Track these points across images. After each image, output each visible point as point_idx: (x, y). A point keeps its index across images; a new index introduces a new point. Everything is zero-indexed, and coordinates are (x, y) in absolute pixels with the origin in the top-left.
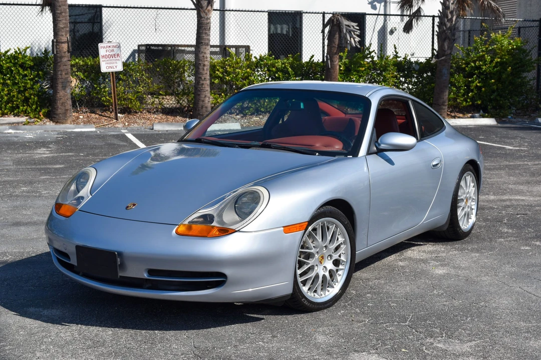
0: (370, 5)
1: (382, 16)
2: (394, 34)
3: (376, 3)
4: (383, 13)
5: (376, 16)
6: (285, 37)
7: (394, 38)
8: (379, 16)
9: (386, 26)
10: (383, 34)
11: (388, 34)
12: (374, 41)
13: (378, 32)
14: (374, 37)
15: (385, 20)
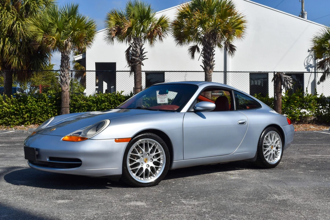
0: (306, 69)
1: (314, 73)
2: (320, 84)
3: (309, 68)
4: (314, 71)
5: (311, 73)
6: (260, 87)
7: (320, 86)
8: (312, 73)
9: (315, 79)
10: (314, 84)
11: (317, 85)
12: (309, 89)
13: (311, 83)
14: (309, 87)
15: (315, 77)
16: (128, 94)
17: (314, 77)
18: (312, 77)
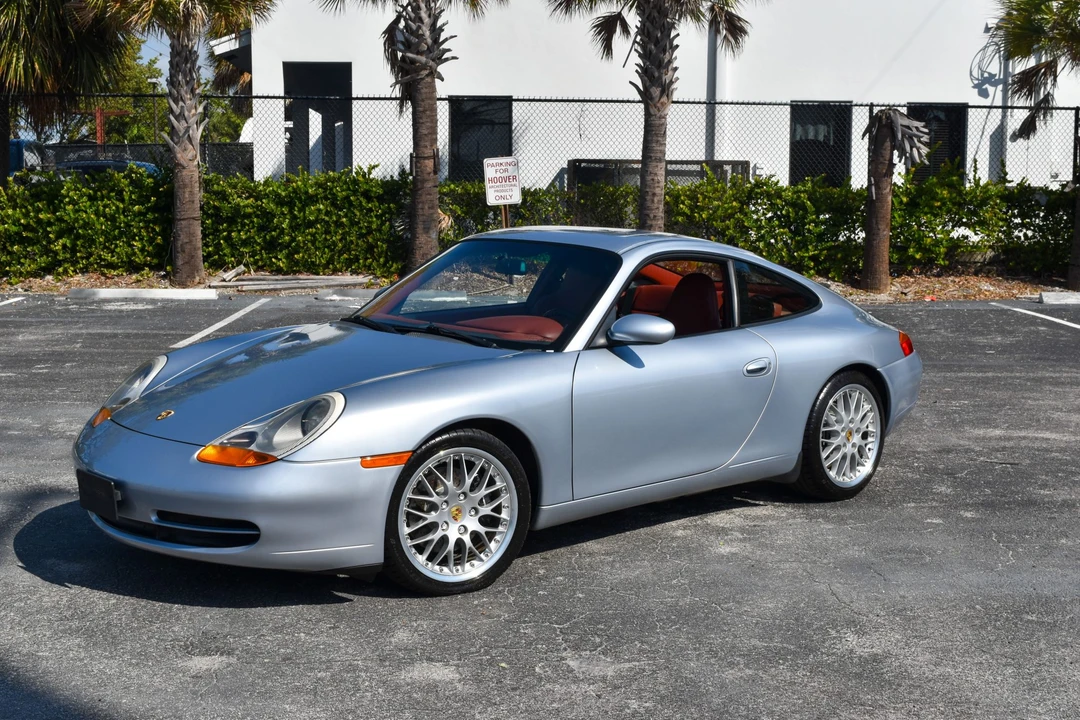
0: (976, 90)
1: (1000, 110)
2: (1017, 143)
3: (987, 86)
4: (1000, 104)
5: (988, 110)
6: (823, 146)
7: (1017, 148)
8: (995, 110)
9: (1004, 126)
10: (998, 142)
11: (1009, 143)
12: (982, 156)
13: (991, 136)
14: (982, 150)
15: (1004, 116)
16: (391, 173)
17: (1000, 117)
18: (994, 117)
